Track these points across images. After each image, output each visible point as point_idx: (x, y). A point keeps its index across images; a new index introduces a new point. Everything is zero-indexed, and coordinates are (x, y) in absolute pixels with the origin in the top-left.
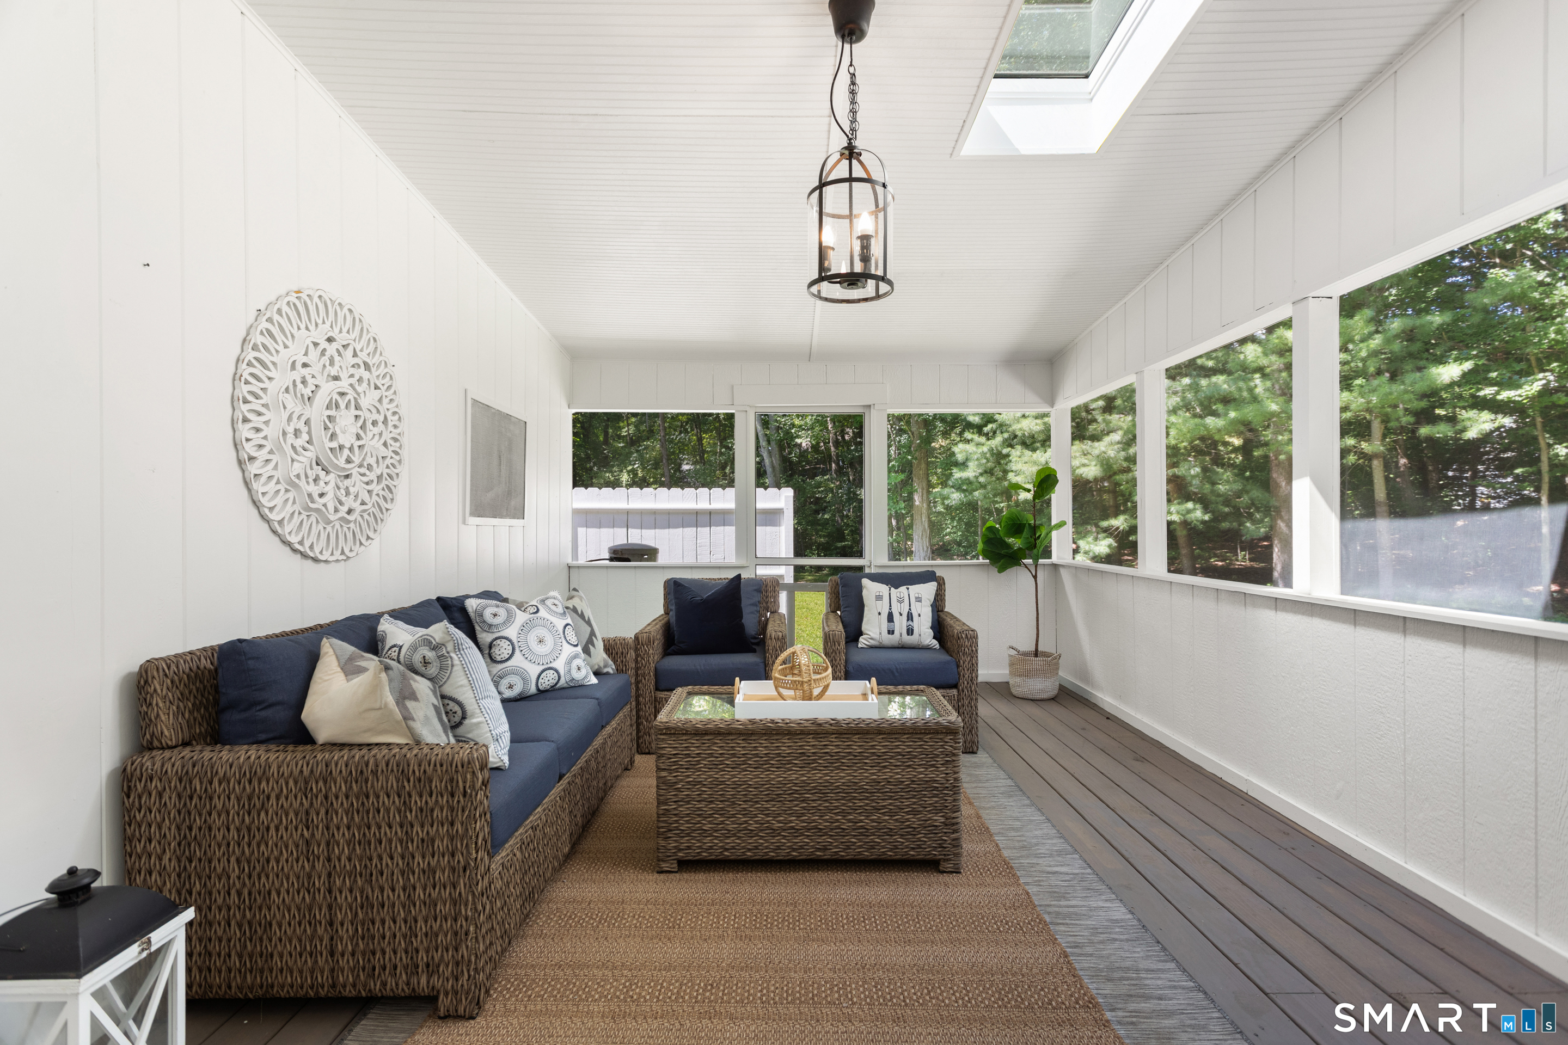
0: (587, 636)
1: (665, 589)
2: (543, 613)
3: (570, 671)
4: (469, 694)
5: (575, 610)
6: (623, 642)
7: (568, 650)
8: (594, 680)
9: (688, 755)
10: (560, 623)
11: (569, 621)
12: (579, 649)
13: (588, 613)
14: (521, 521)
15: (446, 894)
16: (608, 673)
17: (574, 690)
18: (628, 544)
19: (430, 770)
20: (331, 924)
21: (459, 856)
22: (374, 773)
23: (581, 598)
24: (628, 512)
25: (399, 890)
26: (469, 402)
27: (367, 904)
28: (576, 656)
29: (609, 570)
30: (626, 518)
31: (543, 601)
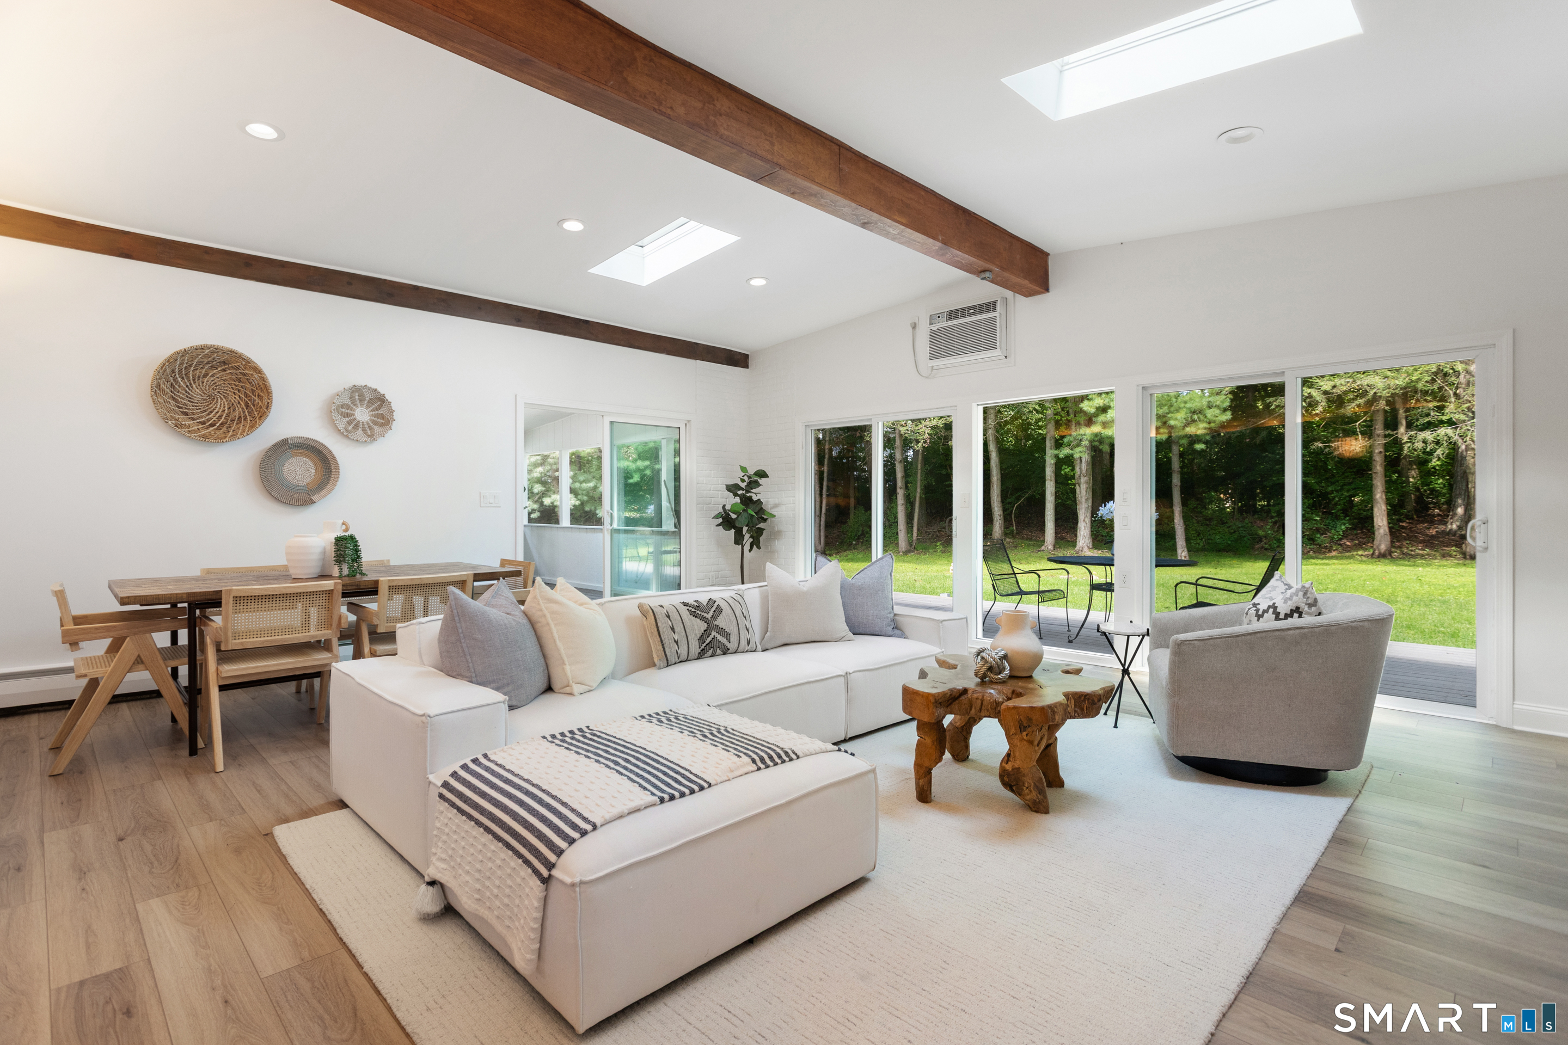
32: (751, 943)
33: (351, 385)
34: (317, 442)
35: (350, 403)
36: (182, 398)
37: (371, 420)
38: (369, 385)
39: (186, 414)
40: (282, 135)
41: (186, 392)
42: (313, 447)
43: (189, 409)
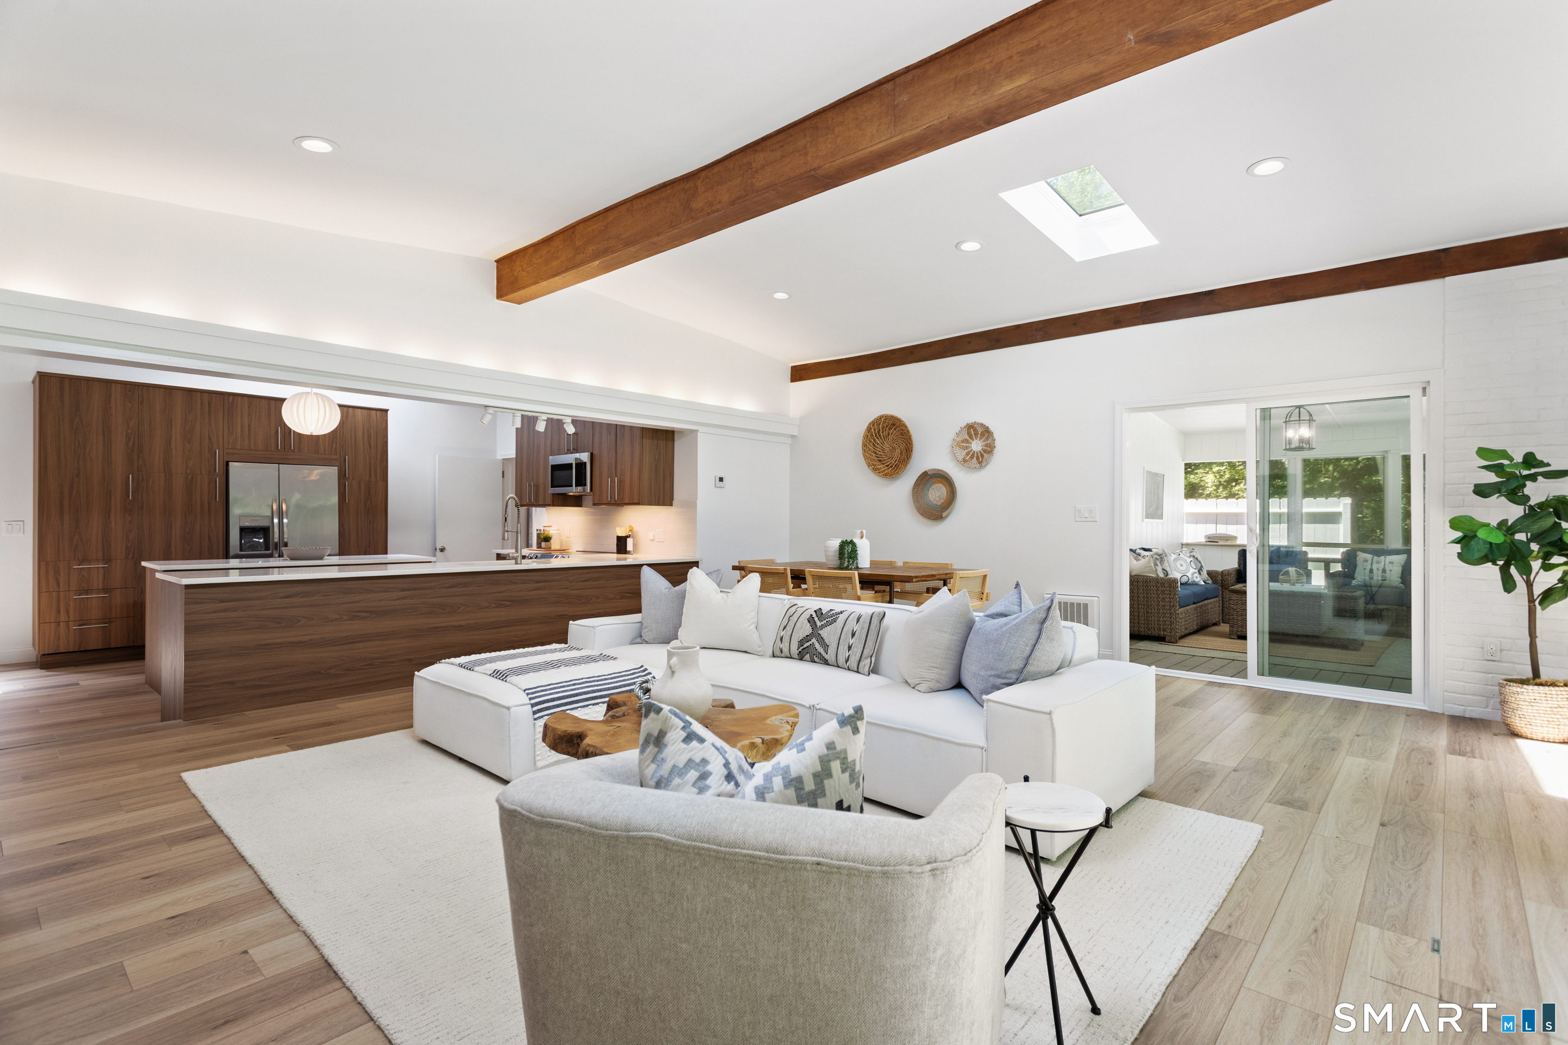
0: (1199, 567)
1: (1239, 555)
2: (1181, 555)
3: (1193, 578)
4: (1169, 569)
5: (1194, 556)
6: (1216, 572)
7: (1192, 570)
8: (1203, 583)
9: (1241, 600)
10: (1189, 560)
11: (1192, 560)
12: (1196, 571)
13: (1200, 559)
14: (1161, 520)
15: (1168, 612)
16: (1208, 583)
17: (1195, 584)
18: (1216, 534)
19: (1164, 582)
20: (1138, 616)
21: (1172, 603)
22: (1150, 581)
23: (1196, 552)
24: (1217, 515)
25: (1156, 610)
26: (1145, 472)
27: (1148, 612)
28: (1195, 573)
29: (1206, 547)
30: (1216, 519)
31: (1181, 552)
32: (461, 760)
33: (965, 424)
34: (944, 472)
35: (968, 438)
36: (879, 451)
37: (982, 449)
38: (977, 421)
39: (880, 461)
40: (790, 296)
41: (881, 447)
42: (943, 476)
43: (882, 458)
